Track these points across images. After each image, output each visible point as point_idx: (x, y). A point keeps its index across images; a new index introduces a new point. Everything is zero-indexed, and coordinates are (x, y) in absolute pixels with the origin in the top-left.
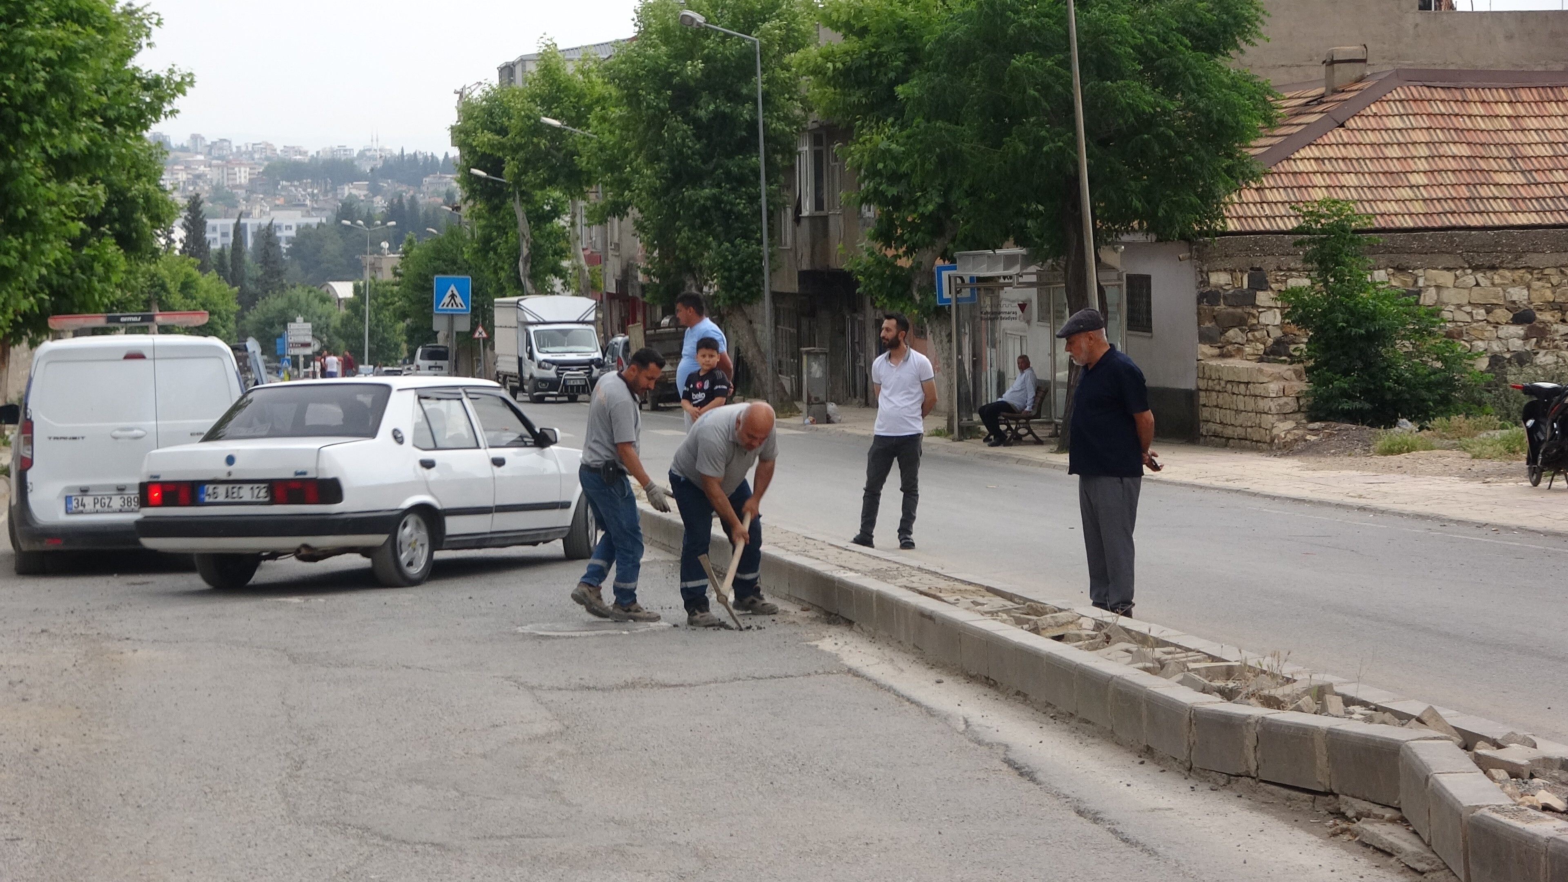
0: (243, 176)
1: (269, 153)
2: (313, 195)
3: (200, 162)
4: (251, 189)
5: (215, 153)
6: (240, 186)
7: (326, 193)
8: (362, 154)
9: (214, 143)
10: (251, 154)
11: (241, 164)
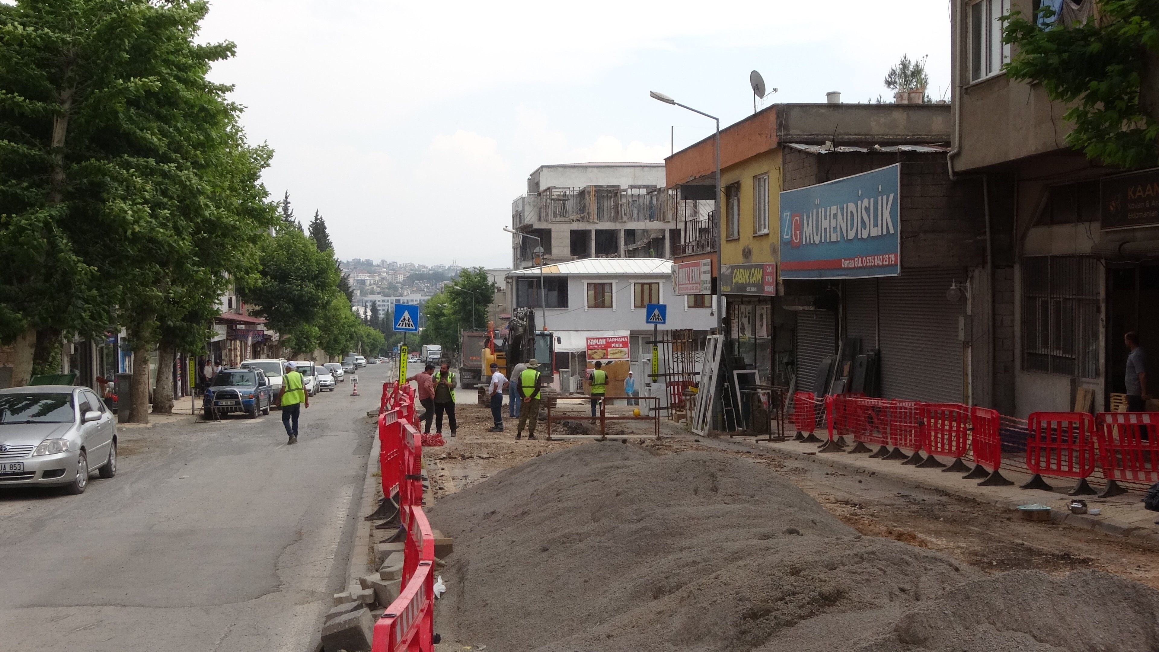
0: (401, 278)
1: (412, 268)
2: (427, 287)
3: (384, 272)
4: (404, 284)
5: (391, 268)
6: (399, 283)
7: (432, 286)
8: (449, 268)
9: (390, 263)
10: (405, 268)
11: (400, 274)
